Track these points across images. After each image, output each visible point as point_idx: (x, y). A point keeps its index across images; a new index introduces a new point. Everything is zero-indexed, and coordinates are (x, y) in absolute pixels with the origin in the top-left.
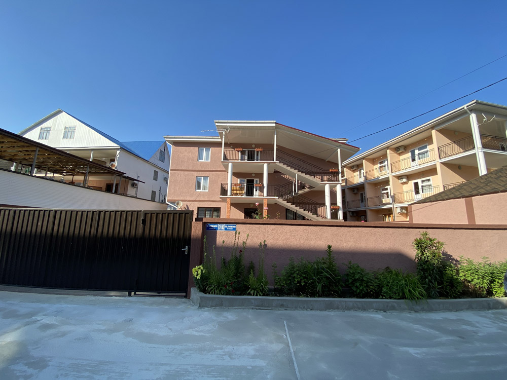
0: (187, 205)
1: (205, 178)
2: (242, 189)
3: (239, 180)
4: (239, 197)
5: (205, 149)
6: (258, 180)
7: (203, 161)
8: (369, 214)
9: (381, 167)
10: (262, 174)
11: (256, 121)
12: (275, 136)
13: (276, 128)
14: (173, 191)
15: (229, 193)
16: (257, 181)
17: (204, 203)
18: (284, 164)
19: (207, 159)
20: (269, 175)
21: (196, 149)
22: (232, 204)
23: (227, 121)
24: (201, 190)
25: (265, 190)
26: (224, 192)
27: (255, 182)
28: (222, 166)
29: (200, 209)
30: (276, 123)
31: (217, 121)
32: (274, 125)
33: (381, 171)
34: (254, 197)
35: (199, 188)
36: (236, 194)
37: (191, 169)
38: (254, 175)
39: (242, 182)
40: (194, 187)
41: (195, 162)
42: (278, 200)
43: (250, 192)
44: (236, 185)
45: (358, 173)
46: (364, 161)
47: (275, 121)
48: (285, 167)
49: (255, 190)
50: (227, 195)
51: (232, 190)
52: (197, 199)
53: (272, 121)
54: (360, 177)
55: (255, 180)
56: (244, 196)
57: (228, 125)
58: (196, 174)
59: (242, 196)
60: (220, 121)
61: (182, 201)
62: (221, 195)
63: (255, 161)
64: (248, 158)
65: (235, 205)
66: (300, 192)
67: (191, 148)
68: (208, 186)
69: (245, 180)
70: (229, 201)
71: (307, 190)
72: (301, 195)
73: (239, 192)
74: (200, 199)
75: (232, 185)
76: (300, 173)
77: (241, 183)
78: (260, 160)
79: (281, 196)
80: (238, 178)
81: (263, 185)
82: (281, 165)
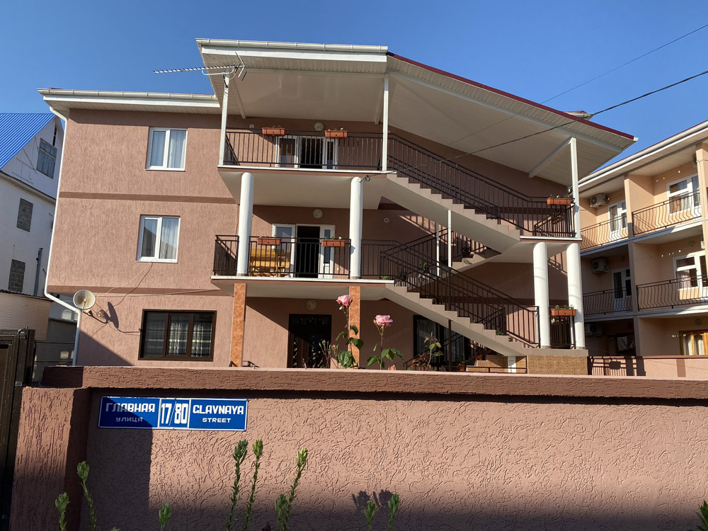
0: (110, 305)
1: (170, 219)
2: (281, 255)
3: (274, 227)
4: (275, 278)
5: (168, 133)
6: (332, 228)
7: (164, 167)
8: (641, 330)
9: (673, 199)
10: (346, 212)
11: (328, 46)
12: (386, 94)
13: (389, 69)
14: (66, 259)
15: (241, 267)
16: (327, 233)
17: (163, 298)
18: (413, 180)
19: (176, 164)
20: (366, 214)
21: (143, 131)
22: (252, 302)
23: (236, 42)
24: (155, 258)
25: (355, 259)
26: (225, 262)
27: (322, 235)
28: (221, 184)
29: (150, 316)
30: (388, 54)
31: (206, 41)
32: (383, 59)
33: (672, 210)
34: (320, 278)
35: (149, 251)
36: (264, 271)
37: (124, 192)
38: (318, 214)
39: (284, 235)
40: (134, 247)
41: (138, 173)
42: (392, 288)
43: (307, 266)
44: (264, 241)
45: (608, 215)
46: (627, 182)
47: (385, 48)
48: (415, 188)
49: (322, 257)
50: (235, 274)
51: (250, 258)
52: (143, 286)
53: (378, 48)
54: (613, 229)
55: (323, 228)
56: (291, 278)
57: (241, 53)
58: (138, 207)
59: (283, 276)
60: (214, 41)
61: (94, 290)
62: (216, 272)
63: (324, 170)
64: (303, 161)
65: (261, 303)
66: (459, 266)
67: (127, 128)
68: (177, 245)
69: (294, 228)
70: (240, 291)
71: (477, 260)
72: (461, 274)
73: (273, 264)
74: (153, 286)
75: (250, 243)
76: (459, 208)
77: (279, 237)
78: (340, 166)
79: (401, 278)
80: (271, 223)
81: (348, 242)
82: (404, 182)
